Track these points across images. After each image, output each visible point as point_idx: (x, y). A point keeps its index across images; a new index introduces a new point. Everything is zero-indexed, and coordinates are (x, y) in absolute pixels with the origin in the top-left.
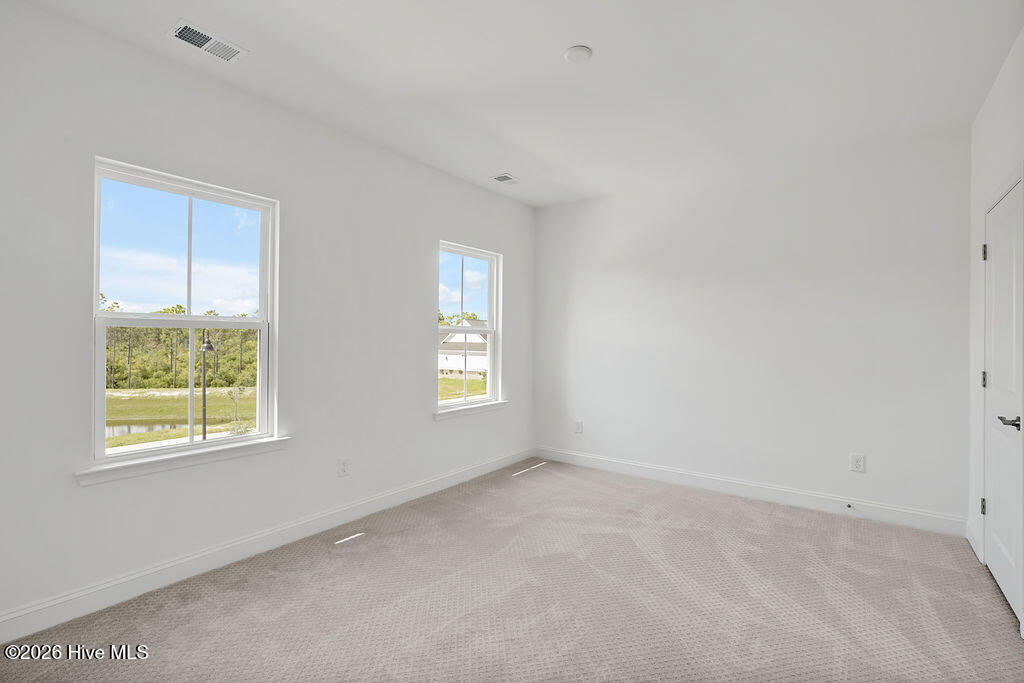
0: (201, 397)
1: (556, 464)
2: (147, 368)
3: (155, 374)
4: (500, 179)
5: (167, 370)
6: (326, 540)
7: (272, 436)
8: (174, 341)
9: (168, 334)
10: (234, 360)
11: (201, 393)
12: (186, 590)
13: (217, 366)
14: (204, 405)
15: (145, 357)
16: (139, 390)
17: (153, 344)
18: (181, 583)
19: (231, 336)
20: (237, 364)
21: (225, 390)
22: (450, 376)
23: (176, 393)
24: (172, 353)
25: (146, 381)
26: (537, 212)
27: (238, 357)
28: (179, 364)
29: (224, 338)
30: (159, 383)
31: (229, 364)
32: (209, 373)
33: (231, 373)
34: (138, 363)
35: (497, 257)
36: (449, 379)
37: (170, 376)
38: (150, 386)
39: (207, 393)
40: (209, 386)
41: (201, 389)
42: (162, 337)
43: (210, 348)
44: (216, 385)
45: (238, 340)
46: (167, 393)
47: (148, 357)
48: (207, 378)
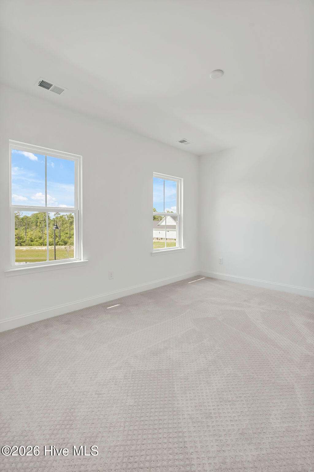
0: (54, 250)
1: (210, 279)
2: (33, 237)
3: (36, 240)
4: (182, 142)
5: (40, 238)
6: (103, 307)
7: (81, 260)
8: (43, 226)
9: (40, 223)
10: (67, 233)
11: (54, 248)
12: (47, 323)
13: (60, 236)
14: (55, 253)
15: (32, 233)
16: (29, 247)
17: (34, 227)
18: (45, 320)
19: (65, 223)
20: (68, 235)
21: (63, 247)
22: (161, 241)
23: (44, 248)
24: (42, 231)
25: (32, 243)
26: (200, 157)
27: (69, 232)
28: (45, 235)
29: (63, 224)
30: (37, 243)
31: (65, 235)
32: (57, 239)
33: (66, 239)
34: (29, 235)
35: (181, 180)
36: (161, 242)
37: (41, 241)
38: (34, 245)
39: (56, 248)
40: (57, 245)
41: (54, 246)
42: (38, 224)
43: (57, 228)
44: (60, 245)
45: (68, 225)
46: (40, 248)
47: (33, 233)
48: (56, 242)
